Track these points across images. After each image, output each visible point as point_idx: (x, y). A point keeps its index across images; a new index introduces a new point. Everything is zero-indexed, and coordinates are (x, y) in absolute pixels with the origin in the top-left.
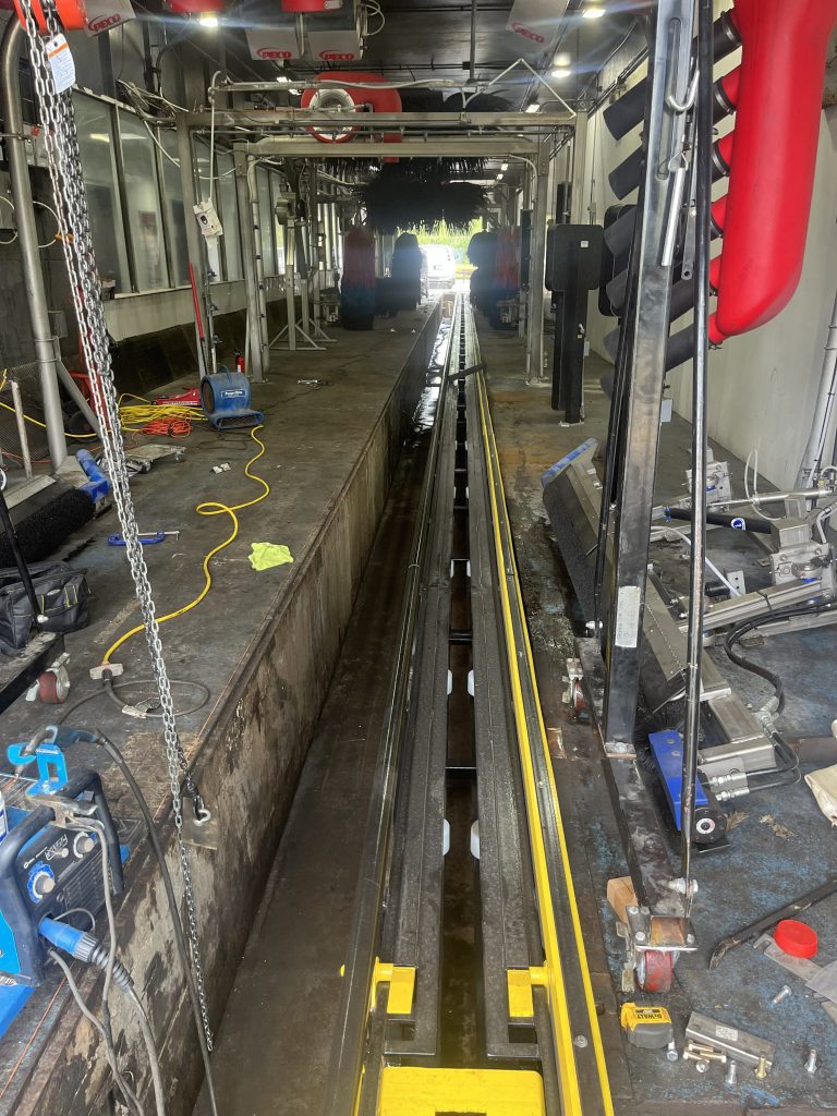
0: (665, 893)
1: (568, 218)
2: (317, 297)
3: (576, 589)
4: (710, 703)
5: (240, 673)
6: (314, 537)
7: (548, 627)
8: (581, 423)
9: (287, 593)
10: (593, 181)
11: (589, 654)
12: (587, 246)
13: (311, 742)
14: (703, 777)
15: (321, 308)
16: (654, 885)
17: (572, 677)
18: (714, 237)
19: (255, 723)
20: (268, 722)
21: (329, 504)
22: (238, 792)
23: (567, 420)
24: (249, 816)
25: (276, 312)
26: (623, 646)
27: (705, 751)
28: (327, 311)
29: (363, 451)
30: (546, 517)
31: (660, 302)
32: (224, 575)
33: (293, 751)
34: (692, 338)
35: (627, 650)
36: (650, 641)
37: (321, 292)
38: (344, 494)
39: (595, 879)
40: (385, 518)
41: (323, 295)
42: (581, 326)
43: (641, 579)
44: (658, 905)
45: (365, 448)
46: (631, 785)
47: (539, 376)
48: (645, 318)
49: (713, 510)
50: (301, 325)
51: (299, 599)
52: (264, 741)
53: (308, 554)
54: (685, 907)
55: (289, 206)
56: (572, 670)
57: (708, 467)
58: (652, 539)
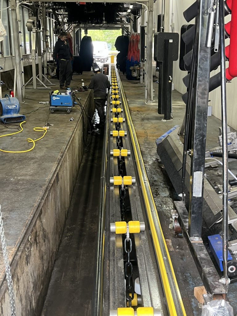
0: (218, 286)
1: (163, 30)
2: (46, 65)
3: (174, 185)
4: (232, 224)
5: (29, 223)
6: (55, 168)
7: (163, 201)
8: (171, 120)
9: (46, 191)
10: (173, 14)
11: (181, 207)
12: (172, 42)
13: (55, 261)
14: (230, 251)
15: (48, 69)
16: (213, 284)
17: (174, 217)
18: (226, 38)
19: (35, 245)
20: (40, 246)
21: (60, 154)
22: (29, 274)
23: (165, 118)
24: (33, 287)
25: (27, 71)
26: (196, 196)
27: (231, 242)
28: (50, 71)
29: (73, 132)
30: (159, 158)
31: (206, 61)
32: (16, 184)
33: (49, 263)
34: (220, 78)
35: (198, 198)
36: (206, 201)
37: (48, 62)
38: (66, 150)
39: (189, 293)
40: (82, 164)
41: (48, 64)
42: (170, 77)
43: (202, 168)
44: (215, 290)
45: (74, 131)
46: (202, 252)
47: (151, 100)
48: (201, 66)
49: (231, 153)
50: (38, 77)
51: (51, 194)
52: (38, 255)
53: (53, 175)
54: (225, 289)
55: (33, 23)
56: (174, 214)
57: (228, 134)
58: (206, 166)
